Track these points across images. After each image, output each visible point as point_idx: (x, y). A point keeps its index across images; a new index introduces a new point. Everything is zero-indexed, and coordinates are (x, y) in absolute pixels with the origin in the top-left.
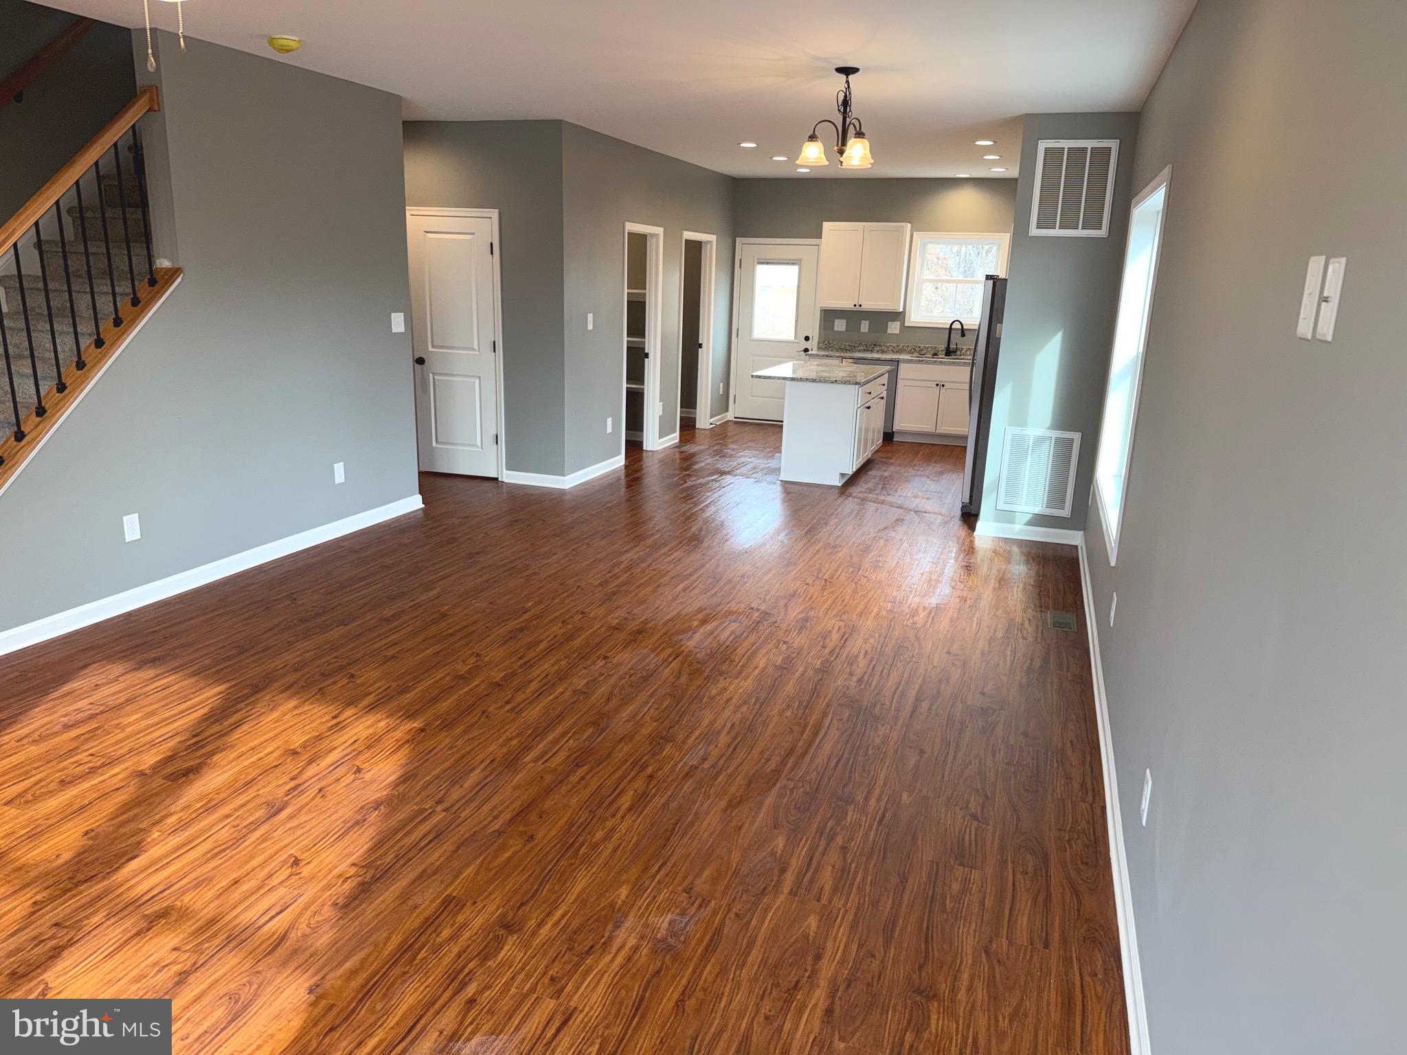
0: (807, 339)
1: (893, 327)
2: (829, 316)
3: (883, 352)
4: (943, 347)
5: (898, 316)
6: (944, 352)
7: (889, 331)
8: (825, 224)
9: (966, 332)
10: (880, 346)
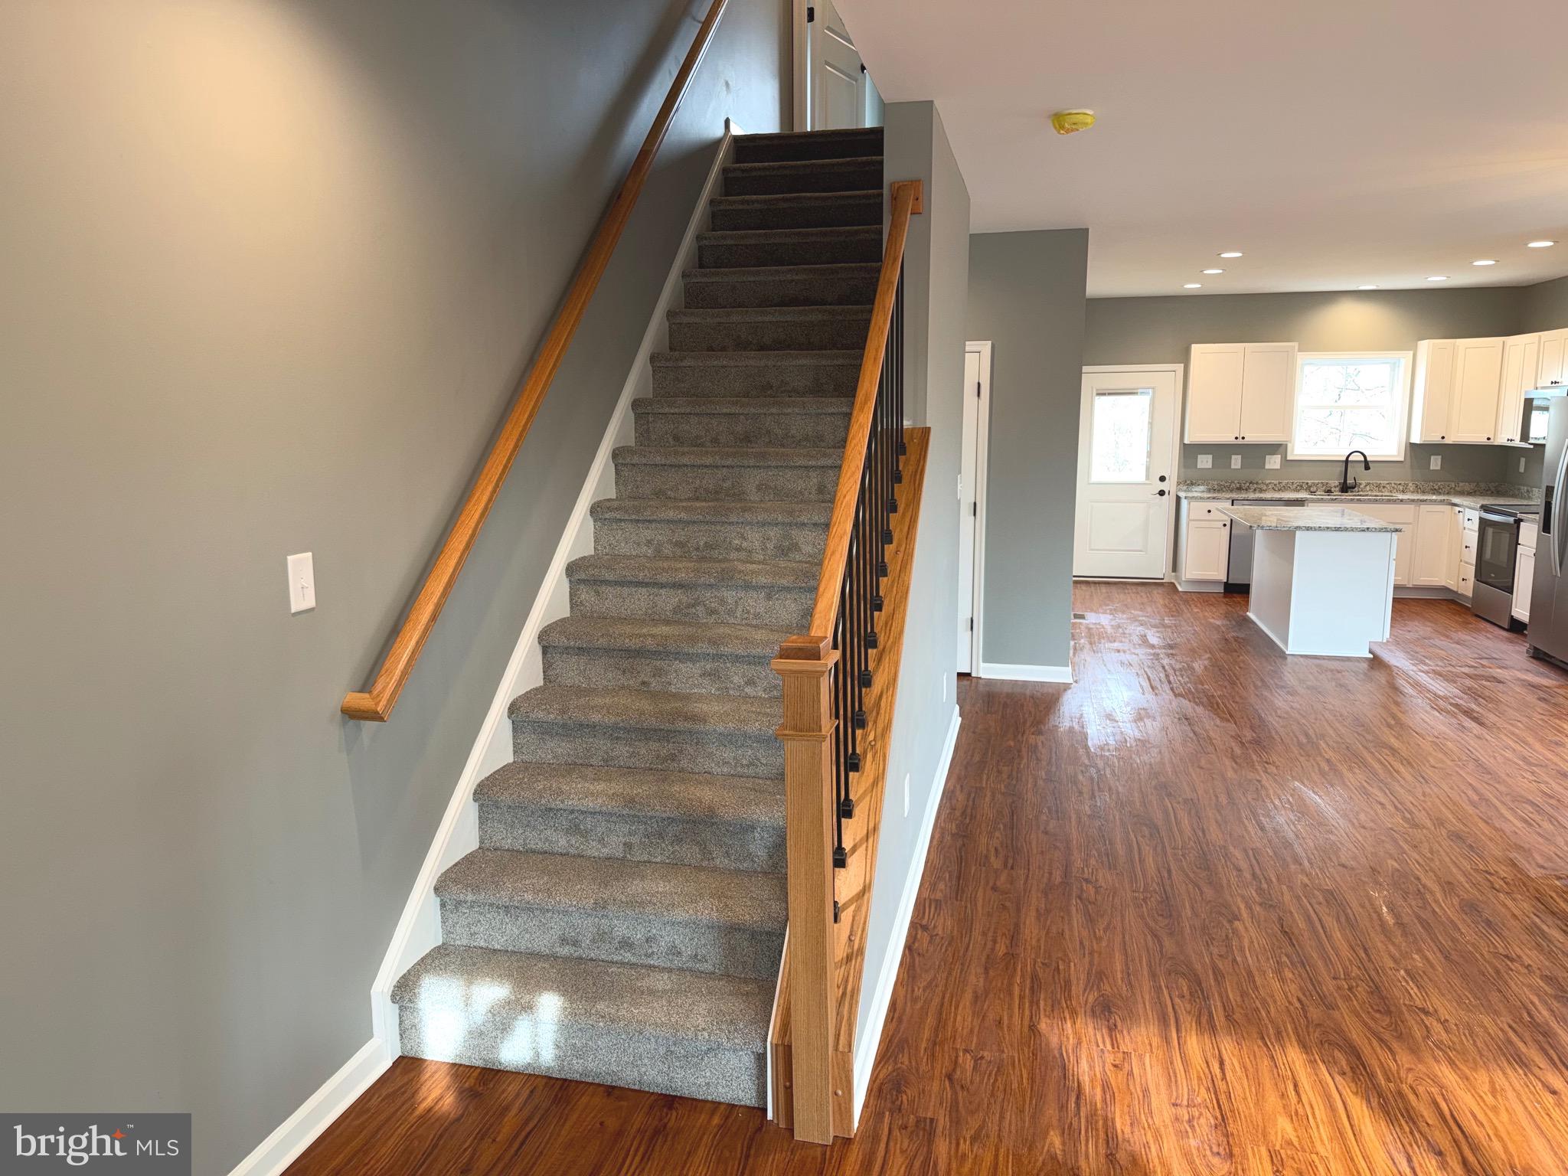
0: (1162, 479)
1: (1272, 461)
2: (1190, 452)
3: (1261, 491)
4: (1335, 483)
5: (1277, 448)
6: (1337, 489)
7: (1267, 467)
8: (1194, 347)
9: (1370, 464)
10: (1257, 483)
